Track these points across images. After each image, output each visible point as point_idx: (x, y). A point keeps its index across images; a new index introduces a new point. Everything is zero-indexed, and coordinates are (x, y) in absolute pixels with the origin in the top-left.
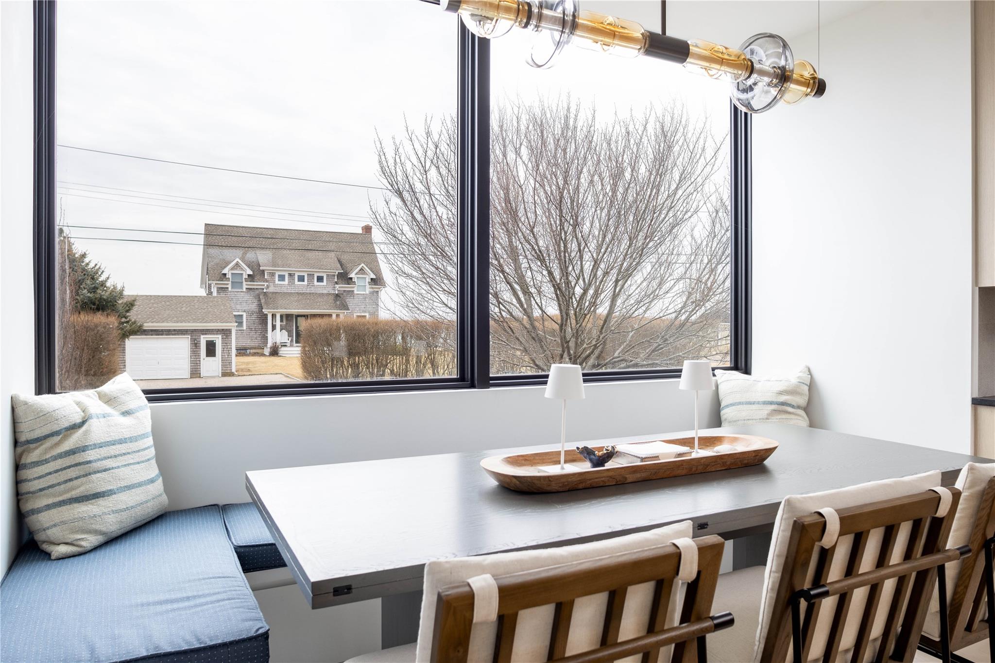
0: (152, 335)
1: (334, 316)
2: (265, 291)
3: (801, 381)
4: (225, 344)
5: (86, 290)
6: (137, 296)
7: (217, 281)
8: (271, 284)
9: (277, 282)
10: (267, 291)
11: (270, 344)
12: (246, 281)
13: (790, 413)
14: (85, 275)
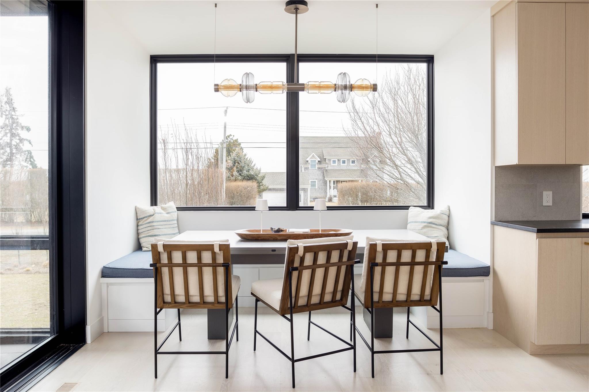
0: (273, 191)
1: (360, 181)
2: (326, 169)
3: (442, 213)
4: (305, 196)
5: (245, 171)
6: (266, 173)
7: (304, 164)
8: (329, 165)
9: (332, 164)
10: (327, 169)
11: (328, 196)
12: (317, 164)
13: (433, 228)
14: (245, 164)
